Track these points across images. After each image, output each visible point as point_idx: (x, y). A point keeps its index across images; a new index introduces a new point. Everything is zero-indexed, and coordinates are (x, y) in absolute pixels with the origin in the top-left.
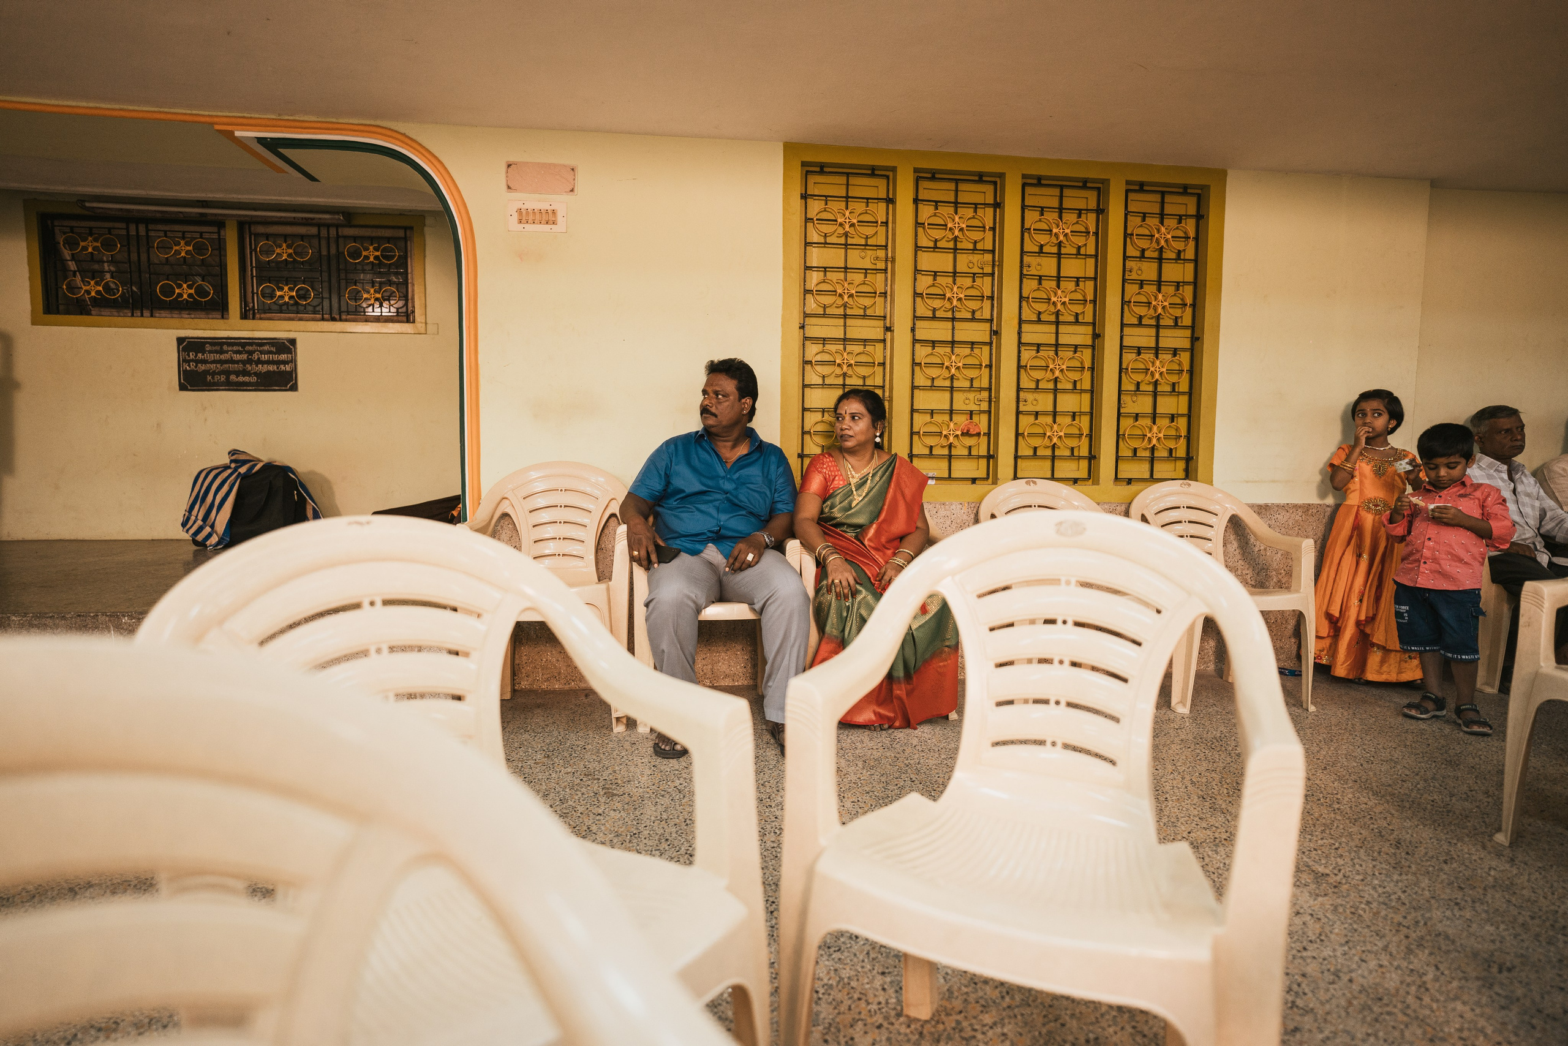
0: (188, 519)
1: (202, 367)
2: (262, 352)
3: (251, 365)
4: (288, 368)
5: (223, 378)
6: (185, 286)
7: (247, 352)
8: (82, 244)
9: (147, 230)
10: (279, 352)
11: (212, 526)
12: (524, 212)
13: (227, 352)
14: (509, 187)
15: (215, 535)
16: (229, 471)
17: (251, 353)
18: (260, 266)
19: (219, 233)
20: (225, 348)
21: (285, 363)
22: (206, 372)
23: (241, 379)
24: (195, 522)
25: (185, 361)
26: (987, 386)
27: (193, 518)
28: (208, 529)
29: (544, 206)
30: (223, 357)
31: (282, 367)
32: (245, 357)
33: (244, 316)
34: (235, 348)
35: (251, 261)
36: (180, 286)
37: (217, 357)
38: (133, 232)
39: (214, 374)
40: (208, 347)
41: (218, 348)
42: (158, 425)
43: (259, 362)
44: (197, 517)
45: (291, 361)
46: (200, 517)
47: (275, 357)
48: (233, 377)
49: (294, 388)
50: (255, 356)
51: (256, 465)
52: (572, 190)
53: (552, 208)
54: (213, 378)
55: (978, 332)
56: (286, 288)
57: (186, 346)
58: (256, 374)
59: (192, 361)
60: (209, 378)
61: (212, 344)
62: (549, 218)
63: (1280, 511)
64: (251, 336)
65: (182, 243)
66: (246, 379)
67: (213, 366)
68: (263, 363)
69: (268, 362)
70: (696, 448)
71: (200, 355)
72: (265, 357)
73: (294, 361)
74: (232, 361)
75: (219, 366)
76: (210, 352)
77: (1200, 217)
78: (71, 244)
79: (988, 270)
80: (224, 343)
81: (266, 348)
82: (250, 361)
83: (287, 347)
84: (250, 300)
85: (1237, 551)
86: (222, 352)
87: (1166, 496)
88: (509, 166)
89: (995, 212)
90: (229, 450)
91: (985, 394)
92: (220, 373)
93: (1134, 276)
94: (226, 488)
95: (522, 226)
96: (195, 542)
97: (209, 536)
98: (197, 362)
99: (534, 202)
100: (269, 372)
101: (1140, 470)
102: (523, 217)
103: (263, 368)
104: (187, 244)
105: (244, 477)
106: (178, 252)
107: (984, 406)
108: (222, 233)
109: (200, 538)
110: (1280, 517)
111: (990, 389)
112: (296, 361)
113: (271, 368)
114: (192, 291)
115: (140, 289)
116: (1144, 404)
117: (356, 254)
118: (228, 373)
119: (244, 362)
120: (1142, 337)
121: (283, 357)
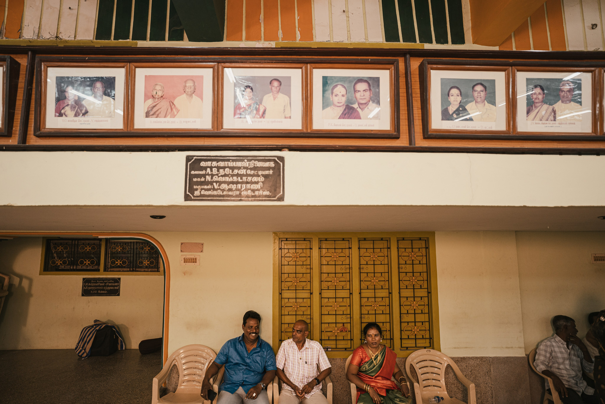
0: (77, 347)
1: (90, 288)
2: (110, 283)
3: (105, 287)
4: (117, 288)
5: (96, 292)
6: (87, 261)
7: (104, 283)
8: (58, 248)
9: (78, 242)
10: (114, 283)
11: (85, 350)
12: (186, 259)
13: (98, 283)
14: (181, 251)
15: (85, 353)
16: (93, 328)
17: (106, 283)
18: (112, 253)
19: (100, 243)
20: (98, 281)
21: (116, 286)
22: (91, 290)
23: (102, 292)
24: (79, 348)
25: (85, 286)
26: (349, 313)
27: (79, 347)
28: (83, 351)
29: (192, 257)
30: (97, 284)
31: (115, 288)
32: (103, 284)
33: (105, 270)
34: (101, 281)
35: (109, 251)
36: (86, 261)
37: (95, 284)
38: (74, 243)
39: (93, 290)
40: (92, 281)
41: (95, 281)
42: (74, 308)
43: (108, 286)
44: (80, 346)
45: (118, 286)
46: (81, 346)
47: (113, 284)
48: (99, 291)
49: (119, 295)
50: (107, 284)
51: (102, 326)
52: (202, 251)
53: (195, 257)
54: (93, 292)
55: (345, 294)
56: (119, 261)
57: (85, 281)
58: (106, 290)
59: (87, 286)
60: (92, 292)
61: (94, 280)
62: (194, 261)
63: (470, 360)
64: (106, 277)
65: (88, 246)
66: (103, 292)
67: (93, 288)
68: (109, 286)
69: (111, 286)
70: (238, 344)
71: (89, 284)
72: (110, 284)
73: (119, 286)
74: (99, 286)
75: (95, 287)
76: (93, 283)
77: (427, 248)
78: (55, 248)
79: (348, 271)
80: (97, 280)
81: (110, 281)
82: (105, 286)
83: (118, 281)
84: (107, 264)
85: (454, 377)
86: (96, 283)
87: (420, 356)
88: (182, 244)
89: (349, 250)
90: (94, 320)
91: (349, 316)
92: (95, 290)
93: (403, 270)
94: (91, 335)
95: (185, 263)
96: (79, 356)
97: (84, 353)
98: (88, 286)
99: (189, 255)
100: (111, 289)
101: (410, 343)
102: (186, 261)
103: (109, 288)
104: (89, 247)
105: (98, 331)
106: (86, 250)
107: (349, 321)
108: (101, 242)
109: (80, 354)
110: (470, 362)
111: (350, 314)
112: (120, 286)
113: (112, 288)
114: (89, 262)
115: (74, 259)
116: (411, 318)
117: (142, 248)
118: (97, 290)
119: (103, 286)
120: (408, 293)
121: (116, 284)
